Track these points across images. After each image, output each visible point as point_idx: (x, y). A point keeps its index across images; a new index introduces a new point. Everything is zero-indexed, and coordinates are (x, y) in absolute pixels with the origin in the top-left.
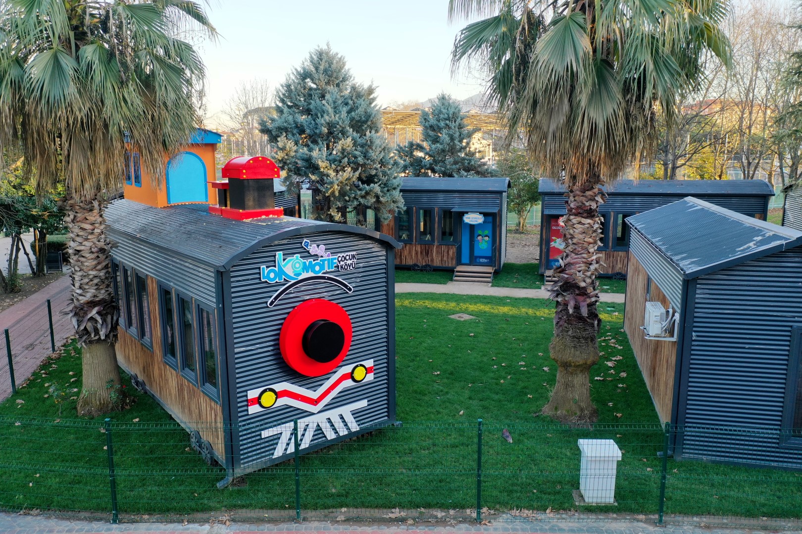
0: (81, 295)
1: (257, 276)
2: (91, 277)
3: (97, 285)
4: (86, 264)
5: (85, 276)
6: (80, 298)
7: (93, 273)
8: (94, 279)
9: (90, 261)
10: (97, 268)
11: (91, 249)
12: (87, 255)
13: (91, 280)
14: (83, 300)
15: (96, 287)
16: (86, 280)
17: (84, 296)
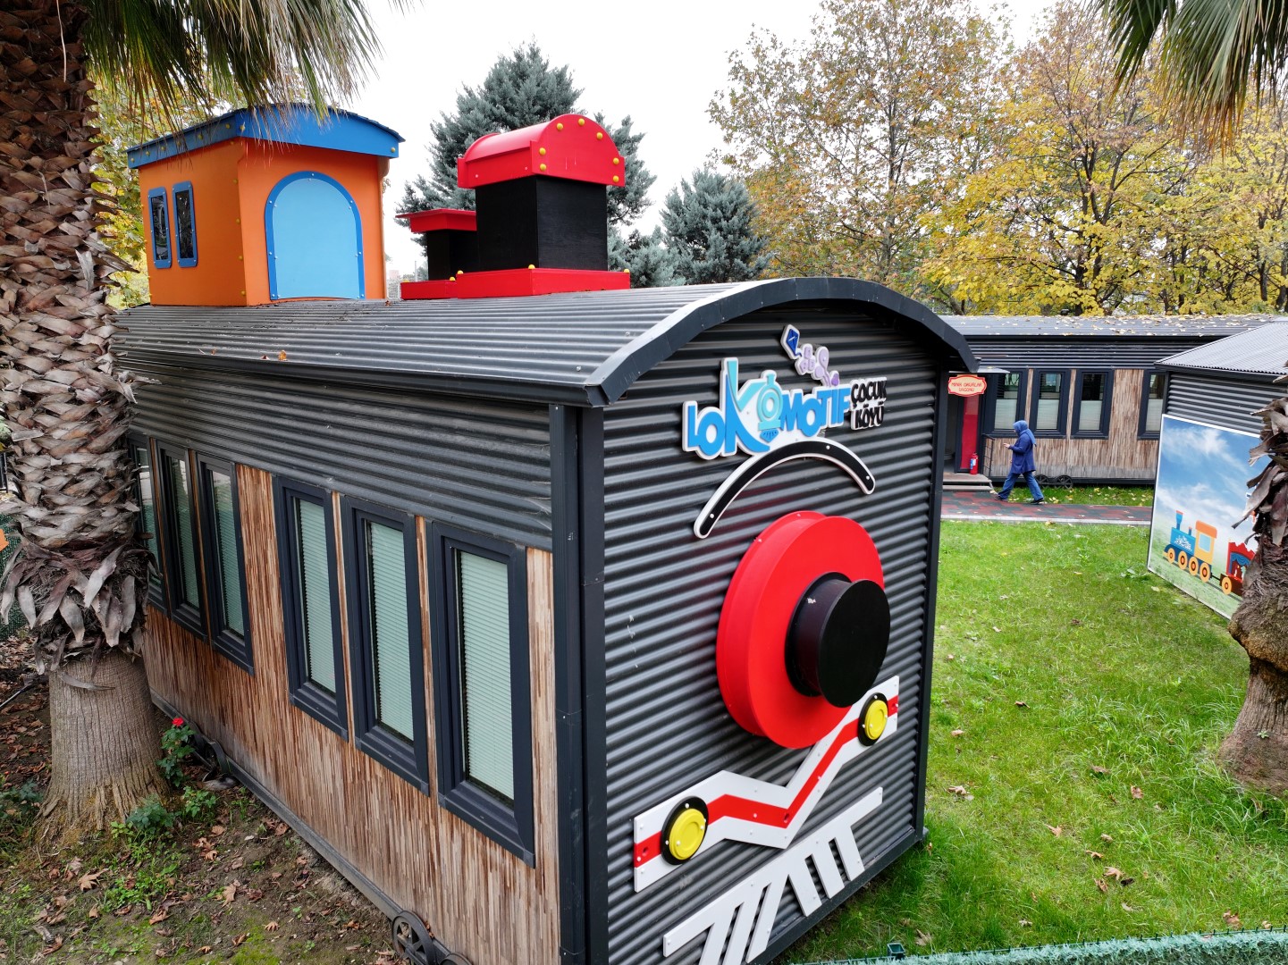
0: (44, 523)
1: (670, 435)
2: (73, 470)
3: (91, 492)
4: (58, 434)
5: (55, 468)
6: (41, 532)
7: (78, 459)
8: (82, 477)
9: (70, 426)
10: (94, 445)
11: (72, 391)
12: (62, 408)
13: (74, 481)
14: (49, 535)
15: (90, 500)
16: (60, 480)
17: (54, 526)
